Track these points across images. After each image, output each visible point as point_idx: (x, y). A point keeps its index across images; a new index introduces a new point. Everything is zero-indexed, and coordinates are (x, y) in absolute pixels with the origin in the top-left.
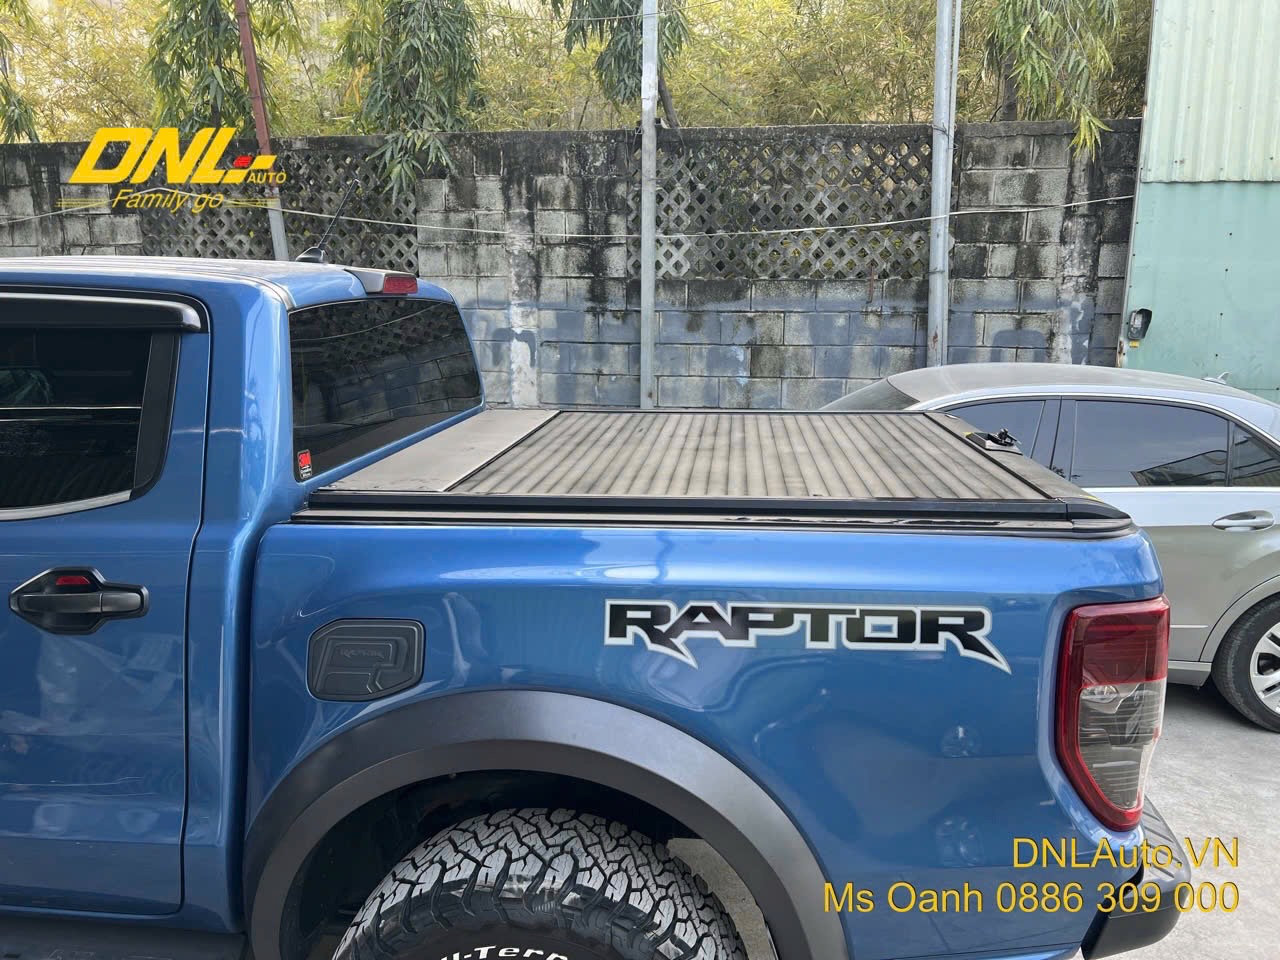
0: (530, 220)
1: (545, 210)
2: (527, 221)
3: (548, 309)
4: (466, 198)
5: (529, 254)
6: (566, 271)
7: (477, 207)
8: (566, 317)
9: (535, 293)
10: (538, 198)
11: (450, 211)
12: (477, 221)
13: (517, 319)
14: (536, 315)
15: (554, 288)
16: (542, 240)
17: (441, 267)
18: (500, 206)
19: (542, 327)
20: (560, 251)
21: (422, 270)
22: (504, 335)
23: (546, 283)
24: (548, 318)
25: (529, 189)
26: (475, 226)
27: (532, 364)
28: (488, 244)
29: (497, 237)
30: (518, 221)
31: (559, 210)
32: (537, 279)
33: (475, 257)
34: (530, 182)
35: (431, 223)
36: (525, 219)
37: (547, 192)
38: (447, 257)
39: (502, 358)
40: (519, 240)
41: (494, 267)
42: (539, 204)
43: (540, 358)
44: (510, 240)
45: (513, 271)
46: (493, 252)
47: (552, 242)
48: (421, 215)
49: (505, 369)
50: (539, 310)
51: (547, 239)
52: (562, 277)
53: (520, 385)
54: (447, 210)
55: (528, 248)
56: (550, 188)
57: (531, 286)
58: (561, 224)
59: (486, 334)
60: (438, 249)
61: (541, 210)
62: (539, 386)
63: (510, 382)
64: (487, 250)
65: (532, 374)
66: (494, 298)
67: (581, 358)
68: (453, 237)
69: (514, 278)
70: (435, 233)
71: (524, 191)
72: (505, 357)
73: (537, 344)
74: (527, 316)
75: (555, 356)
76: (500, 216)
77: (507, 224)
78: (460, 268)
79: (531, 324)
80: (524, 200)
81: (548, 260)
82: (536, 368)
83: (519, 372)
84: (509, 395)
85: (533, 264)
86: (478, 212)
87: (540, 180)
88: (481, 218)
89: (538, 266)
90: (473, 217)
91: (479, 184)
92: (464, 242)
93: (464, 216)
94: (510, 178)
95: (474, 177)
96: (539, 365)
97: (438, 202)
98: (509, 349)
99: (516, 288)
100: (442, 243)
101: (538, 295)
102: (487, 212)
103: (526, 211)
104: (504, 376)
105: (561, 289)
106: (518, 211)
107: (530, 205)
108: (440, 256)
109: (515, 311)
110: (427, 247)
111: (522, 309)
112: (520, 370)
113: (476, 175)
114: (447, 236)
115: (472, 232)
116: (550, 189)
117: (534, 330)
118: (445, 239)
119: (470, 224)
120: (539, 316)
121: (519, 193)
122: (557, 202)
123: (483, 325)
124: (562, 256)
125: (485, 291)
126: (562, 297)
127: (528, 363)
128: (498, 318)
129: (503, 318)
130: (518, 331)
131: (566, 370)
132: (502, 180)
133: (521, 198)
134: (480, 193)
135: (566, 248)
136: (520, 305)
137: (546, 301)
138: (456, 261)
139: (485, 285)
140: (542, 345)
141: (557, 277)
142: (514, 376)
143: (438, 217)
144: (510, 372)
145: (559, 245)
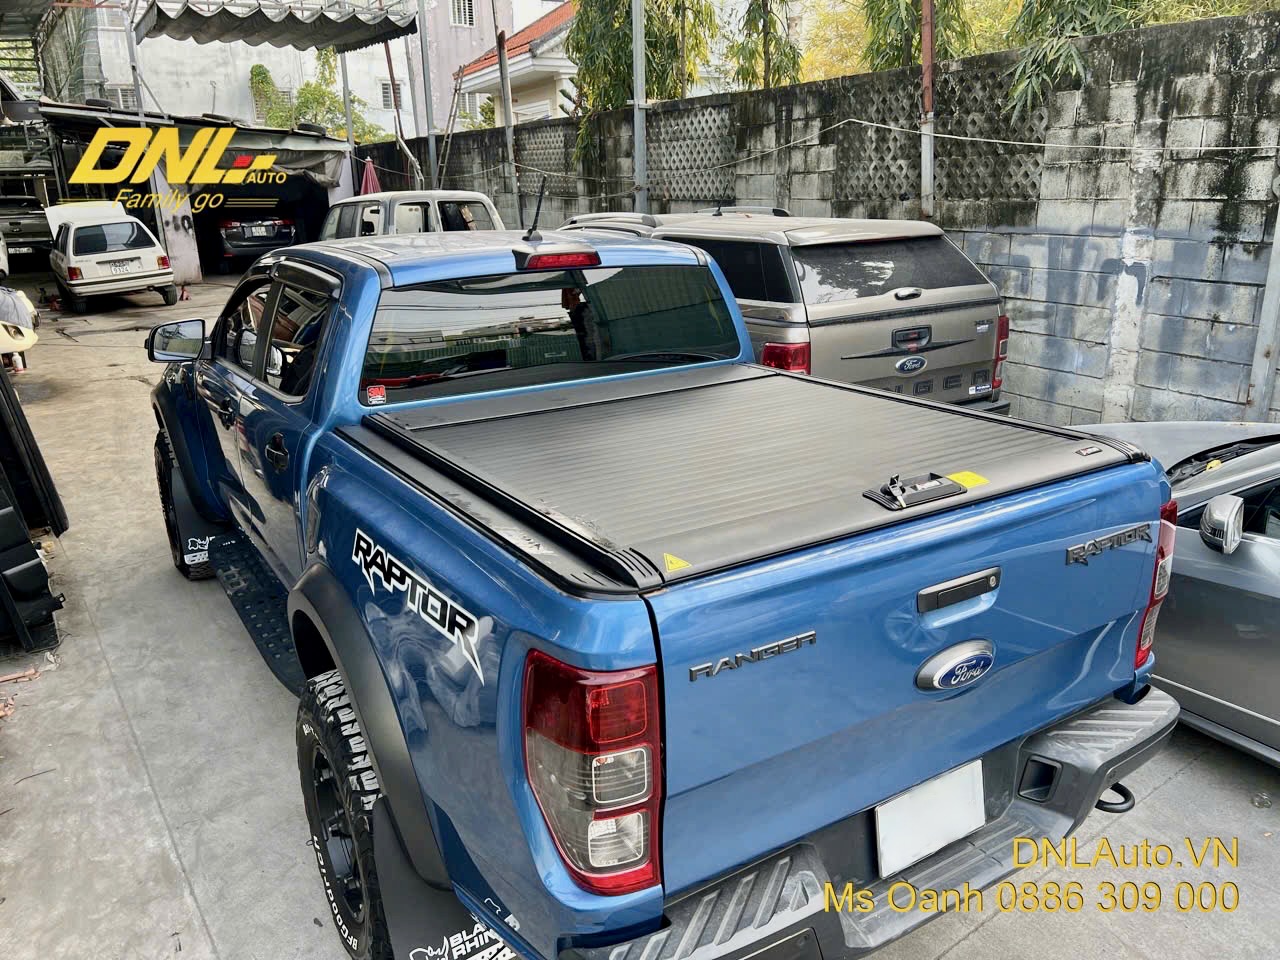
0: (1162, 131)
1: (1181, 118)
2: (1159, 133)
3: (1165, 238)
4: (1097, 109)
5: (1154, 172)
6: (1194, 192)
7: (1107, 119)
8: (1186, 248)
9: (1154, 219)
10: (1176, 104)
11: (1080, 126)
12: (1105, 136)
13: (1130, 249)
14: (1151, 245)
15: (1176, 213)
16: (1172, 154)
17: (1061, 189)
18: (1131, 116)
19: (1157, 259)
20: (1191, 168)
21: (1044, 192)
22: (1112, 267)
23: (1168, 207)
24: (1165, 248)
25: (1166, 95)
26: (1102, 143)
27: (1138, 302)
28: (1112, 162)
29: (1123, 153)
30: (1149, 133)
31: (1198, 117)
32: (1160, 202)
33: (1096, 177)
34: (1169, 84)
35: (1059, 140)
36: (1156, 131)
37: (1187, 97)
38: (1069, 178)
39: (1108, 292)
40: (1146, 156)
41: (1114, 188)
42: (1175, 111)
43: (1147, 296)
44: (1137, 157)
45: (1135, 192)
46: (1116, 171)
47: (1183, 157)
48: (1051, 132)
49: (1108, 306)
50: (1156, 238)
51: (1178, 154)
52: (1188, 200)
53: (1122, 326)
54: (1078, 125)
55: (1156, 165)
56: (1191, 91)
57: (1151, 210)
58: (1197, 134)
59: (1095, 265)
60: (1062, 168)
61: (1176, 119)
62: (1143, 328)
63: (1111, 320)
64: (1110, 169)
65: (1136, 313)
66: (1110, 224)
67: (1195, 298)
68: (1078, 156)
69: (1134, 201)
70: (1061, 152)
71: (1160, 97)
72: (1111, 291)
73: (1147, 280)
74: (1142, 246)
75: (1164, 294)
76: (1130, 128)
77: (1136, 139)
78: (1080, 190)
79: (1144, 256)
80: (1158, 108)
81: (1175, 178)
82: (1142, 307)
83: (1123, 310)
84: (1108, 335)
85: (1157, 184)
86: (1107, 125)
87: (1181, 82)
88: (1109, 132)
89: (1162, 187)
90: (1101, 132)
91: (1113, 92)
92: (1088, 161)
93: (1092, 130)
94: (1147, 82)
95: (1110, 85)
96: (1146, 304)
97: (1068, 118)
98: (1116, 283)
99: (1135, 212)
100: (1066, 162)
101: (1158, 221)
102: (1117, 125)
103: (1159, 121)
104: (1106, 313)
105: (1185, 214)
106: (1150, 121)
107: (1164, 114)
108: (1063, 177)
109: (1129, 239)
110: (1050, 168)
111: (1137, 237)
112: (1124, 307)
113: (1111, 82)
114: (1072, 154)
115: (1098, 149)
116: (1191, 94)
117: (1147, 263)
118: (1070, 158)
119: (1097, 139)
120: (1155, 247)
121: (1155, 100)
122: (1196, 108)
123: (1093, 254)
124: (1193, 173)
125: (1101, 215)
126: (1185, 224)
127: (1134, 301)
128: (1110, 248)
129: (1114, 247)
130: (1129, 262)
131: (1176, 312)
132: (1138, 85)
133: (1156, 105)
134: (1112, 104)
135: (1199, 164)
136: (1136, 233)
137: (1166, 229)
138: (1078, 182)
139: (1102, 207)
140: (1152, 280)
141: (1183, 200)
142: (1116, 315)
143: (1067, 133)
144: (1113, 310)
145: (1190, 160)
